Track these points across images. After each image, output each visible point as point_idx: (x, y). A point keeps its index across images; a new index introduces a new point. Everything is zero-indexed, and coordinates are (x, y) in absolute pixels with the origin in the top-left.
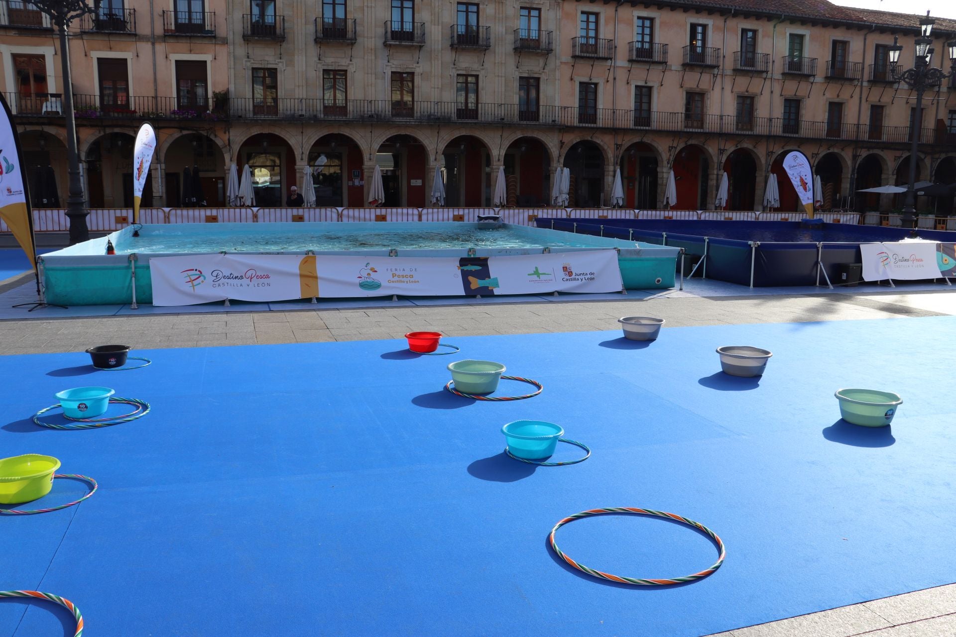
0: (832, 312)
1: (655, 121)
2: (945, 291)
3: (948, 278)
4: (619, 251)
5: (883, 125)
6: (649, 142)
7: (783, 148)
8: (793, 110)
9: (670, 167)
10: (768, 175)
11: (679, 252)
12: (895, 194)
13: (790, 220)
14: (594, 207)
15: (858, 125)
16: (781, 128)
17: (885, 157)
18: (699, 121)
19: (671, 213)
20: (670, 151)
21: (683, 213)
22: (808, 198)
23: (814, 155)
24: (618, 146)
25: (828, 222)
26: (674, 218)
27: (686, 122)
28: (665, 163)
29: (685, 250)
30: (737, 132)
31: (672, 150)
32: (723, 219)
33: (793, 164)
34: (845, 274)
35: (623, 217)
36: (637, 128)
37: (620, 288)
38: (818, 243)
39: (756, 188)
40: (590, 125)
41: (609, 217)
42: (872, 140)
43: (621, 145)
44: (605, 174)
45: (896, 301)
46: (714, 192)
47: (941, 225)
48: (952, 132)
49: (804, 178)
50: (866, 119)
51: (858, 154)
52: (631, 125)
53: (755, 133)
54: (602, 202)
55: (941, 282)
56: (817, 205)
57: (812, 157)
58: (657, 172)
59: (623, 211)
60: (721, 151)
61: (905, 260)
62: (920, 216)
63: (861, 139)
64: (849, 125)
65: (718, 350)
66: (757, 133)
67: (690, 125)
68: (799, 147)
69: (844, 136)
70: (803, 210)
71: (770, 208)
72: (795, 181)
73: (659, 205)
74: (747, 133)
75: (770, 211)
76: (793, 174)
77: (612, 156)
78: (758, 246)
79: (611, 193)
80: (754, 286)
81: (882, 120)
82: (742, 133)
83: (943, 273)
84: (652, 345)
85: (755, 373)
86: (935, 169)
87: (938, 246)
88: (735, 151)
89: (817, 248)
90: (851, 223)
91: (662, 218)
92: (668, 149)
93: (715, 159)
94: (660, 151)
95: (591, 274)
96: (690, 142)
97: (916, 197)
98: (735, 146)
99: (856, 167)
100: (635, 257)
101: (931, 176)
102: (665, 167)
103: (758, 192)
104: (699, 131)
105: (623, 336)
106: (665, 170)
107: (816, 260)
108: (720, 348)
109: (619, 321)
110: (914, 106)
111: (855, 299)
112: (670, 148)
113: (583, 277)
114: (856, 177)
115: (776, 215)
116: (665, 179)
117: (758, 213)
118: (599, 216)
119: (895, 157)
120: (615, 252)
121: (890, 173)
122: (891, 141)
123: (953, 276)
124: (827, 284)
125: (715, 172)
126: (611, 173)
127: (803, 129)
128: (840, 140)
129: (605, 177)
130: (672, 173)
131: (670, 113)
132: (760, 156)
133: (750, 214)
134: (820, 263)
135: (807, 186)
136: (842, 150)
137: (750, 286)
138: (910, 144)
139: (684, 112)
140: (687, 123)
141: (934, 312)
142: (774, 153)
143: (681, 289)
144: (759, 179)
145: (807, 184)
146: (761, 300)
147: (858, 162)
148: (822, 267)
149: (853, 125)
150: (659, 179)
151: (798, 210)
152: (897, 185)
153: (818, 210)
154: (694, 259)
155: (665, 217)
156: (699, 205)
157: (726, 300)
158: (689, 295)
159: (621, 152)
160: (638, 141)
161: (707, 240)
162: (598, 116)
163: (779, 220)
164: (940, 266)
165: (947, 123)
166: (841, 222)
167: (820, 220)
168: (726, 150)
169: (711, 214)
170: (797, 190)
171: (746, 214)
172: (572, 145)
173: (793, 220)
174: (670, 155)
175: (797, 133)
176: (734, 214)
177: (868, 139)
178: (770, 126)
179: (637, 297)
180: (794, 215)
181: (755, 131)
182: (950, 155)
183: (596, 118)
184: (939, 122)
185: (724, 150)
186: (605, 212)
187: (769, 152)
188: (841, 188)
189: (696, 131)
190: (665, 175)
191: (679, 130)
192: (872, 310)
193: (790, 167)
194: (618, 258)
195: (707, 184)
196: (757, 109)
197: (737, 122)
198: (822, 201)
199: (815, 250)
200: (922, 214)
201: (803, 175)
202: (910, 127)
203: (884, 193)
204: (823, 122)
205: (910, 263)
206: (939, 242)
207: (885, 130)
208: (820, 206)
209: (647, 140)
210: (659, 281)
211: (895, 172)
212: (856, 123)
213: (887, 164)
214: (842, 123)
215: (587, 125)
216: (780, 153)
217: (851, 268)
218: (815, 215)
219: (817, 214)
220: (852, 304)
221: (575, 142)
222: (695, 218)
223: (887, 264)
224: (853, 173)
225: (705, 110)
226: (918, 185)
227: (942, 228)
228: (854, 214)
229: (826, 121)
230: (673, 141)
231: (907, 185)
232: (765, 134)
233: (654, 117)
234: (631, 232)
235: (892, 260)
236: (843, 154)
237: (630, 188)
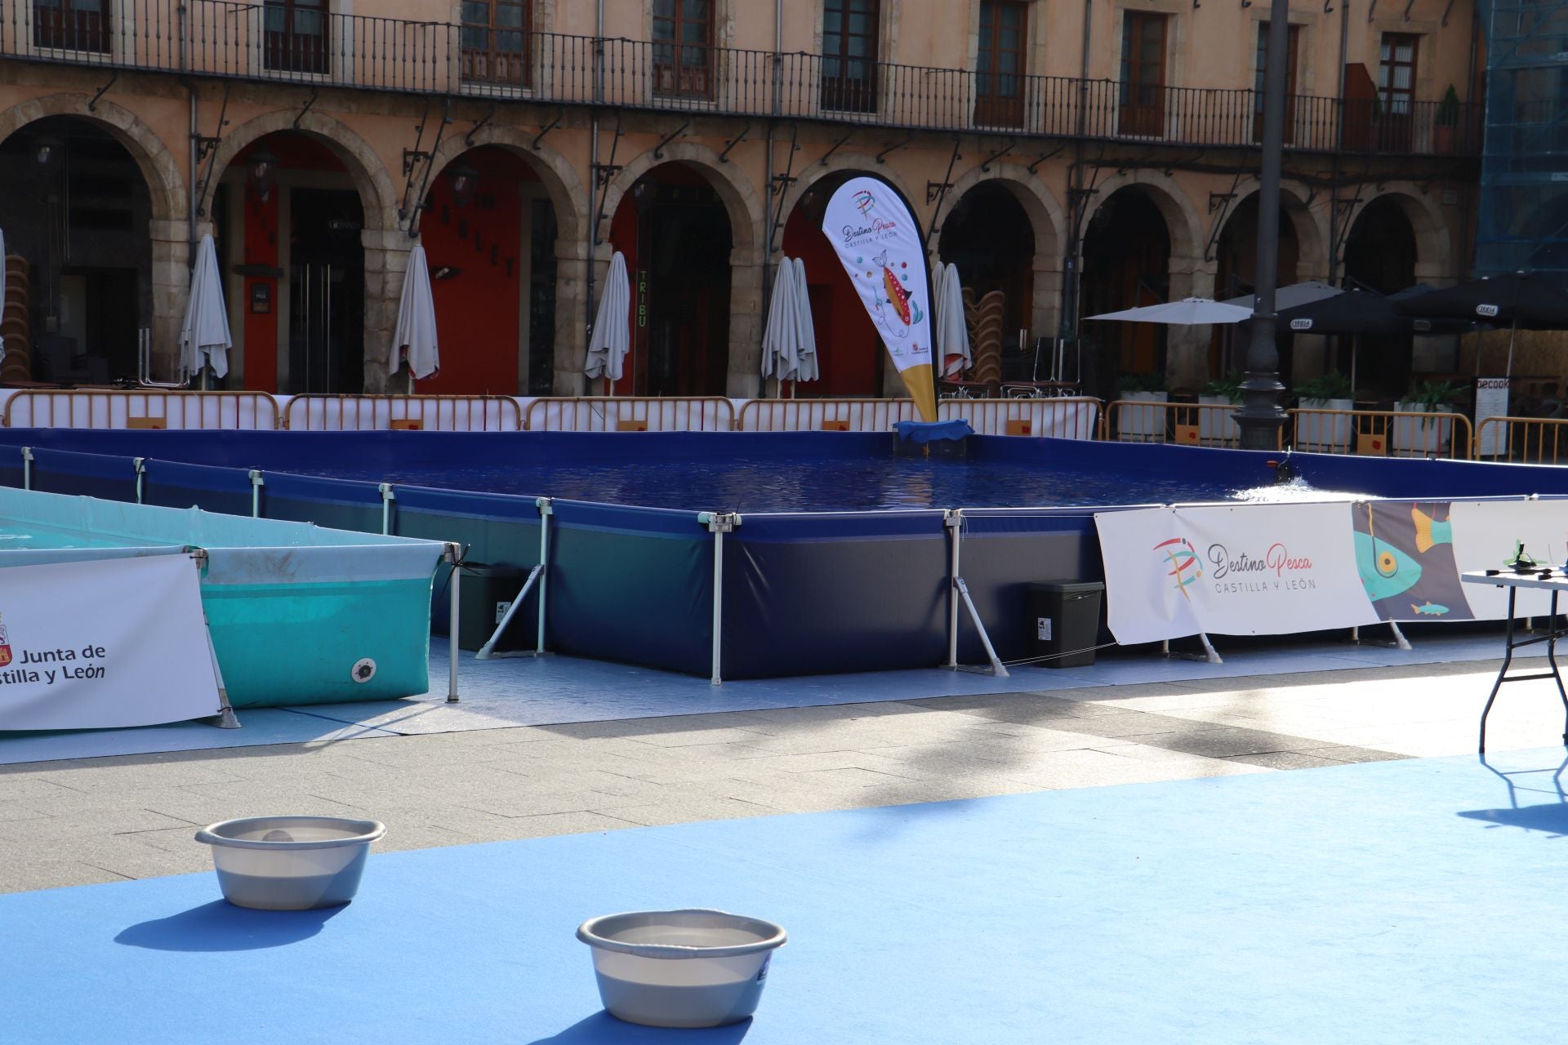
0: (1004, 763)
1: (349, 51)
2: (1390, 672)
3: (1399, 624)
4: (203, 559)
5: (1167, 84)
6: (325, 132)
7: (824, 163)
8: (856, 24)
9: (411, 229)
10: (773, 261)
11: (442, 558)
12: (1218, 328)
13: (854, 428)
14: (111, 382)
15: (1083, 83)
16: (814, 89)
17: (1177, 196)
18: (516, 56)
19: (414, 407)
20: (407, 167)
21: (462, 405)
22: (915, 347)
23: (938, 189)
24: (203, 146)
25: (989, 432)
26: (429, 427)
27: (467, 58)
28: (391, 214)
29: (465, 550)
30: (658, 103)
31: (417, 166)
32: (611, 428)
33: (858, 221)
34: (1047, 622)
35: (228, 425)
36: (275, 74)
37: (211, 705)
38: (947, 512)
39: (733, 308)
40: (82, 56)
41: (174, 424)
42: (1130, 137)
43: (214, 142)
44: (155, 254)
45: (1227, 715)
46: (580, 327)
47: (1373, 437)
48: (1394, 108)
49: (898, 272)
50: (1108, 61)
51: (1086, 186)
52: (254, 64)
53: (722, 108)
54: (144, 364)
55: (1375, 637)
56: (950, 372)
57: (929, 195)
58: (360, 251)
59: (229, 401)
60: (603, 174)
61: (1253, 564)
62: (1303, 406)
63: (1093, 134)
64: (1051, 81)
65: (586, 929)
66: (732, 108)
67: (481, 69)
68: (880, 161)
69: (1035, 123)
70: (900, 394)
71: (786, 384)
72: (863, 283)
73: (372, 374)
74: (694, 106)
75: (786, 394)
76: (860, 260)
77: (178, 182)
78: (735, 528)
79: (180, 330)
80: (726, 676)
81: (1162, 64)
82: (676, 105)
83: (1380, 606)
84: (334, 925)
85: (726, 1009)
86: (1346, 237)
87: (1359, 510)
88: (650, 172)
89: (947, 531)
90: (1069, 436)
91: (382, 426)
92: (400, 162)
93: (580, 204)
94: (371, 171)
95: (91, 652)
96: (483, 138)
97: (1285, 338)
98: (651, 155)
99: (1082, 235)
100: (269, 581)
101: (1334, 263)
102: (392, 229)
103: (741, 326)
104: (517, 94)
105: (217, 895)
106: (390, 242)
107: (942, 573)
108: (592, 922)
109: (200, 838)
110: (1267, 17)
111: (1086, 710)
112: (410, 159)
113: (57, 666)
114: (1081, 270)
115: (805, 408)
116: (390, 277)
117: (738, 403)
118: (130, 420)
119: (1212, 196)
120: (188, 564)
121: (1198, 252)
122: (1195, 140)
123: (1413, 614)
124: (985, 660)
125: (581, 250)
126: (180, 251)
127: (891, 95)
128: (1022, 136)
129: (157, 268)
130: (419, 252)
131: (405, 23)
132: (743, 190)
133: (709, 406)
134: (959, 582)
135: (910, 302)
136: (1032, 170)
137: (709, 676)
138: (1259, 150)
139: (457, 20)
140: (471, 62)
141: (1353, 748)
142: (795, 180)
143: (452, 700)
144: (744, 279)
145: (908, 294)
146: (753, 729)
147: (1088, 215)
148: (967, 597)
149: (1066, 82)
150: (367, 276)
151: (886, 389)
152: (1220, 296)
153: (954, 388)
154: (505, 581)
155: (392, 422)
156: (524, 372)
157: (625, 734)
158: (483, 721)
159: (218, 167)
160: (280, 126)
161: (547, 511)
162: (116, 23)
163: (816, 428)
164: (1366, 580)
165: (1378, 76)
166: (1035, 432)
167: (960, 424)
168: (619, 168)
169: (568, 408)
170: (874, 318)
171: (696, 406)
172: (10, 132)
173: (867, 429)
174: (410, 185)
175: (874, 110)
176: (654, 407)
177: (1120, 132)
178: (778, 82)
179: (280, 738)
180: (868, 407)
181: (722, 100)
182: (1392, 188)
183: (108, 32)
184: (1353, 74)
185: (611, 169)
186: (156, 403)
187: (774, 179)
188: (1031, 307)
189: (507, 93)
190: (393, 262)
191: (441, 88)
192: (1143, 749)
193: (849, 235)
194: (202, 585)
195: (554, 295)
196: (727, 19)
197: (657, 68)
198: (968, 355)
199: (940, 537)
200: (1309, 396)
201: (894, 261)
202: (1257, 93)
203: (1181, 326)
204: (961, 71)
205: (1268, 574)
206: (1362, 498)
207: (1173, 103)
208: (964, 374)
209: (321, 122)
210: (364, 671)
211: (1213, 252)
212: (1076, 74)
213: (1185, 223)
214: (1028, 72)
215: (70, 55)
216: (813, 180)
217: (1065, 597)
218: (942, 409)
219: (949, 403)
220: (1076, 730)
221: (22, 121)
222: (509, 426)
223: (1192, 579)
224: (1070, 256)
225: (536, 16)
226: (1287, 298)
227: (1376, 445)
228: (1077, 402)
229: (972, 66)
230: (419, 129)
231: (1251, 297)
232: (759, 111)
233: (344, 35)
234: (258, 482)
235: (1205, 567)
236: (1036, 185)
237: (259, 307)
